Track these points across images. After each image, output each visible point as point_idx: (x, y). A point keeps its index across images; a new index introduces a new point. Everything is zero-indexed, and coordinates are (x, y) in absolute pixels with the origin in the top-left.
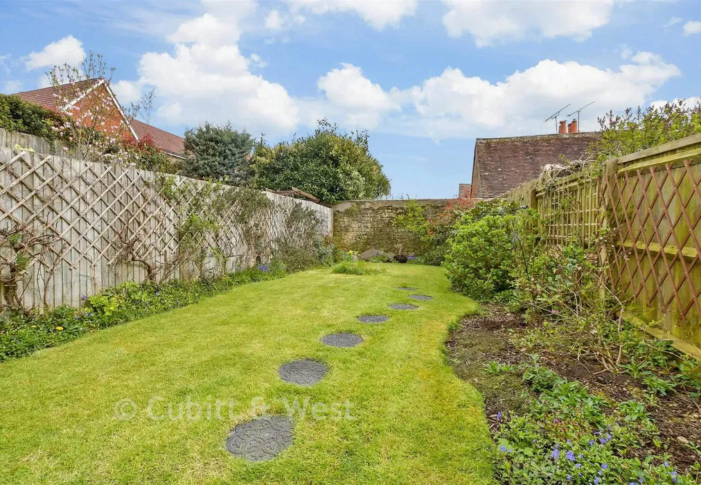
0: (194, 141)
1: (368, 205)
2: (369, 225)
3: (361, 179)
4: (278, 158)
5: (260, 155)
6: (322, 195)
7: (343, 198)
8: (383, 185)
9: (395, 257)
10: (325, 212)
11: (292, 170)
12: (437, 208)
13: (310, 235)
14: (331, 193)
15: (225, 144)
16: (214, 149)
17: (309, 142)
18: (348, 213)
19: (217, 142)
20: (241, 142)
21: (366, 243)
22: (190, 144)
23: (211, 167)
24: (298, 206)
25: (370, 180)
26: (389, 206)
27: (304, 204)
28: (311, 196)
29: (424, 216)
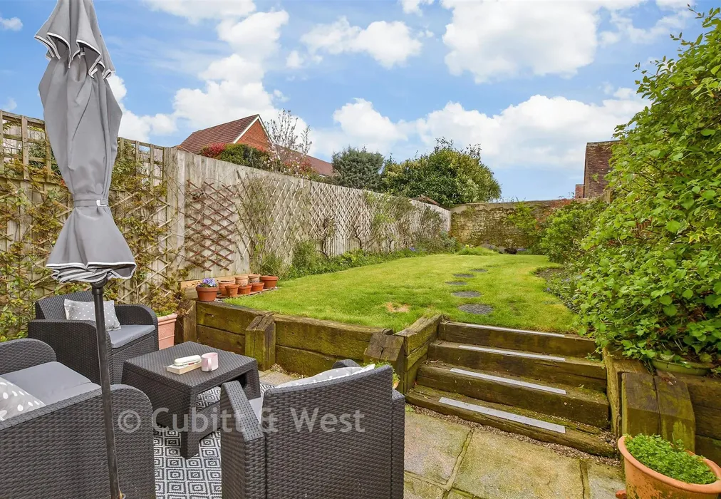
0: (341, 163)
1: (481, 208)
2: (482, 224)
3: (475, 186)
4: (405, 172)
5: (390, 170)
6: (442, 200)
7: (460, 201)
8: (494, 190)
9: (506, 250)
10: (446, 214)
11: (416, 181)
12: (544, 208)
13: (436, 231)
14: (451, 198)
15: (364, 164)
16: (355, 167)
17: (431, 159)
18: (464, 214)
19: (358, 162)
20: (375, 160)
21: (480, 239)
22: (337, 165)
23: (353, 181)
24: (428, 208)
25: (482, 186)
26: (500, 208)
27: (432, 207)
28: (433, 201)
29: (532, 215)
